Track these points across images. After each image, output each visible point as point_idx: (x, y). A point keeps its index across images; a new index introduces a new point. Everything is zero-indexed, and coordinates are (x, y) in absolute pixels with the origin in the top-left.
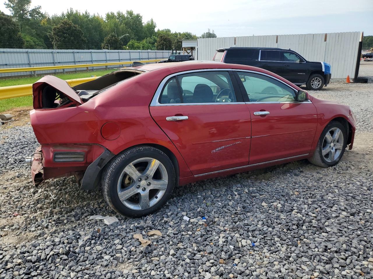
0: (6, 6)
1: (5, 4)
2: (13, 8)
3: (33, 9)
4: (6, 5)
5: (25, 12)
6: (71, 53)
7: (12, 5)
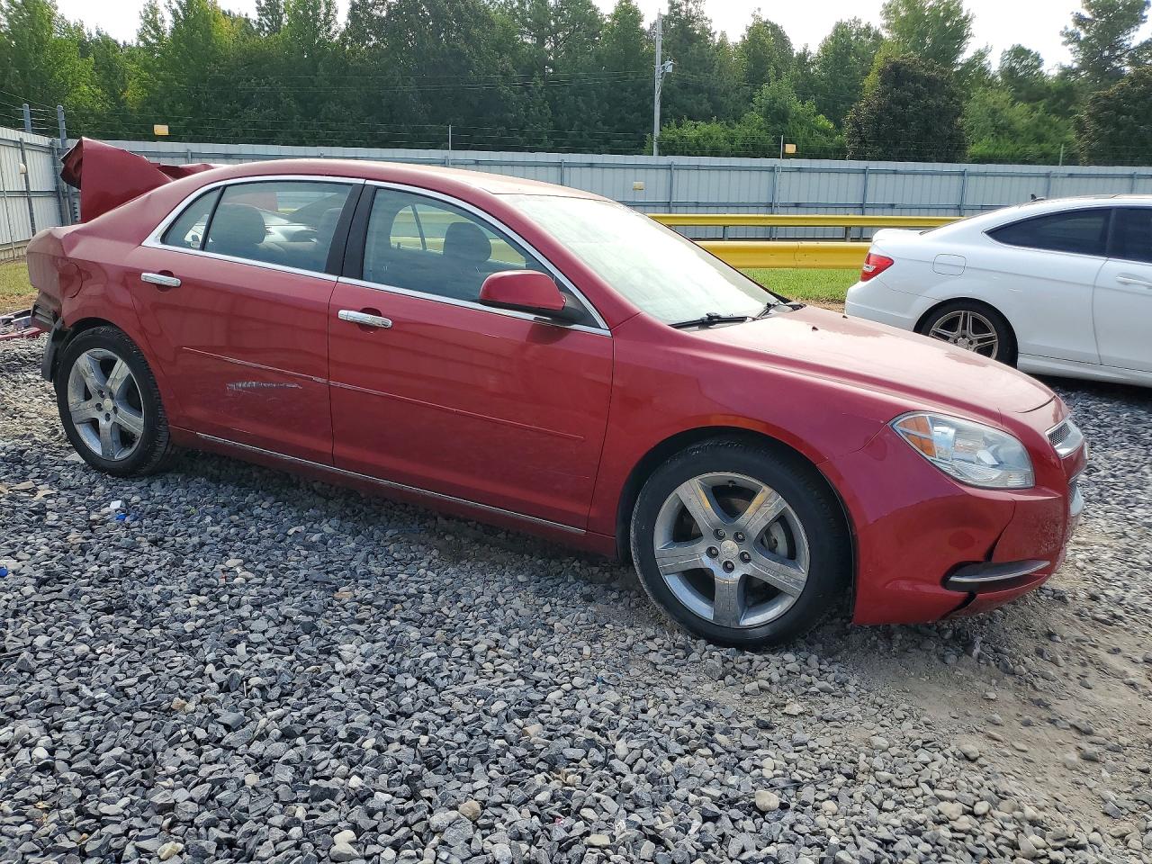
0: (1065, 39)
1: (1062, 34)
2: (1081, 44)
3: (1143, 41)
4: (1067, 35)
5: (1118, 53)
6: (1122, 176)
7: (1083, 35)
